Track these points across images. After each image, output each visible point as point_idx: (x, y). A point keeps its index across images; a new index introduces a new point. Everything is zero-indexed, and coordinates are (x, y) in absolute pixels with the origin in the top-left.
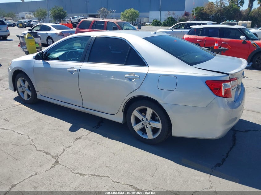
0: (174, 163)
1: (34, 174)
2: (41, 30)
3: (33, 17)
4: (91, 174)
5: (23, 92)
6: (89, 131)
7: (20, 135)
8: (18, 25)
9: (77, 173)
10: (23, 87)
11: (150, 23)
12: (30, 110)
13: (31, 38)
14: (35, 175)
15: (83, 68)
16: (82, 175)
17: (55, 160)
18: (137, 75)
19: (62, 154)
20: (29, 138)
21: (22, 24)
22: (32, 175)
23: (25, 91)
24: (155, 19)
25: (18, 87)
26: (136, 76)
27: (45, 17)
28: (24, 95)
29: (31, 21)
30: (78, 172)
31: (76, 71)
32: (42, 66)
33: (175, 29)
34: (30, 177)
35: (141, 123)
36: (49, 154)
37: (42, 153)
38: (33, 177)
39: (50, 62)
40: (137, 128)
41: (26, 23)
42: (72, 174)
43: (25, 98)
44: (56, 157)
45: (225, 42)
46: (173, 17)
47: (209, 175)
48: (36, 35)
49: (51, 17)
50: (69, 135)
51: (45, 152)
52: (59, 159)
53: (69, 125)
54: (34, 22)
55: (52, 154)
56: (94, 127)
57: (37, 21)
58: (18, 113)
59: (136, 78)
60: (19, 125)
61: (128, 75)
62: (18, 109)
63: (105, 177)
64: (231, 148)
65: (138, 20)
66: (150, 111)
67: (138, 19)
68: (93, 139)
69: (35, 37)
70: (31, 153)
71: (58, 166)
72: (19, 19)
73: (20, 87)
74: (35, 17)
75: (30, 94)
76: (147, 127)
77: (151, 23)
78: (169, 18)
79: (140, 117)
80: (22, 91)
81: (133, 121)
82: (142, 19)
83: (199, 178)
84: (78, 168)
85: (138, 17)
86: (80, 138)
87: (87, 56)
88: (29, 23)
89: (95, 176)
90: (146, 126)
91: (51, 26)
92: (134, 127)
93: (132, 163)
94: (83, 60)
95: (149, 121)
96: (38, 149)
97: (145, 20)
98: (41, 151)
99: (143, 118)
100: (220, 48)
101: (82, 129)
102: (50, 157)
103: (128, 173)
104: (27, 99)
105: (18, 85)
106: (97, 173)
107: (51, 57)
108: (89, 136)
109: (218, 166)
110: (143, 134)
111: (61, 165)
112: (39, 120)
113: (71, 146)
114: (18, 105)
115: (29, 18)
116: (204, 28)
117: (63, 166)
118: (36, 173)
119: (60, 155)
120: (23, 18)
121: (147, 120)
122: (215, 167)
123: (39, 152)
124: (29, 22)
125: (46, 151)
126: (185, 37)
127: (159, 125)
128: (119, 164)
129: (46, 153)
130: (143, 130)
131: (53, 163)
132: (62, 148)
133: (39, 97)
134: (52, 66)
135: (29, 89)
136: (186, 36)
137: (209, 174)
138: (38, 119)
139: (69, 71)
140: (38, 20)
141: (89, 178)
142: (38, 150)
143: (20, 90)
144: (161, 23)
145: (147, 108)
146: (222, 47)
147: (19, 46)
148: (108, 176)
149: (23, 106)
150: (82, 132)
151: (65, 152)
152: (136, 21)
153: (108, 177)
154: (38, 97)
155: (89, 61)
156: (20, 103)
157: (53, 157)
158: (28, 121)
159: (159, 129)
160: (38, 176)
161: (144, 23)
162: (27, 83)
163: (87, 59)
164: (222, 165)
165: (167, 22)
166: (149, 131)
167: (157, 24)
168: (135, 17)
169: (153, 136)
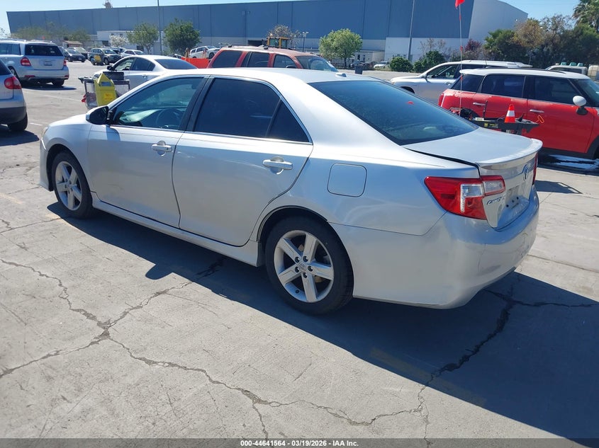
0: (353, 356)
1: (53, 354)
2: (133, 68)
3: (127, 41)
4: (170, 363)
5: (66, 192)
6: (187, 281)
7: (45, 277)
8: (91, 57)
9: (140, 359)
10: (67, 180)
11: (385, 63)
12: (75, 230)
13: (109, 84)
14: (56, 354)
15: (182, 143)
16: (149, 362)
17: (102, 331)
18: (288, 161)
19: (119, 319)
20: (60, 285)
21: (102, 56)
22: (49, 355)
23: (70, 191)
24: (398, 55)
25: (57, 182)
26: (285, 163)
27: (153, 44)
28: (67, 200)
29: (121, 50)
30: (144, 356)
31: (168, 148)
32: (104, 137)
33: (433, 77)
34: (44, 358)
35: (293, 267)
36: (94, 318)
37: (80, 315)
38: (49, 358)
39: (119, 129)
40: (285, 277)
41: (109, 55)
42: (130, 360)
43: (70, 205)
44: (106, 326)
45: (538, 108)
46: (440, 53)
47: (422, 386)
48: (119, 79)
49: (165, 43)
50: (143, 284)
51: (86, 314)
52: (110, 330)
53: (149, 265)
54: (127, 52)
55: (99, 319)
56: (199, 274)
57: (133, 51)
58: (51, 235)
59: (286, 168)
60: (46, 258)
61: (269, 161)
62: (52, 227)
63: (196, 370)
64: (490, 337)
65: (359, 56)
66: (311, 241)
67: (359, 53)
68: (192, 297)
69: (116, 83)
70: (57, 314)
71: (105, 343)
72: (96, 44)
73: (61, 182)
74: (131, 41)
75: (80, 198)
76: (306, 277)
77: (388, 63)
78: (429, 55)
79: (293, 254)
80: (65, 190)
81: (278, 261)
82: (368, 55)
83: (398, 390)
84: (145, 349)
85: (359, 50)
86: (164, 292)
87: (194, 119)
88: (116, 54)
89: (177, 368)
90: (304, 274)
91: (156, 60)
92: (278, 276)
93: (260, 349)
94: (184, 128)
95: (309, 262)
96: (73, 308)
97: (374, 56)
98: (78, 310)
99: (298, 255)
100: (520, 120)
101: (173, 274)
102: (93, 323)
103: (247, 366)
104: (74, 207)
105: (58, 177)
106: (182, 361)
107: (126, 120)
108: (185, 289)
109: (448, 370)
110: (297, 292)
111: (112, 340)
112: (90, 251)
113: (142, 307)
114: (53, 220)
115: (119, 45)
116: (490, 76)
117: (116, 342)
118: (58, 352)
119: (115, 322)
120: (106, 43)
121: (305, 260)
122: (442, 370)
123: (75, 312)
124: (117, 52)
125: (89, 311)
126: (445, 95)
127: (327, 272)
128: (232, 349)
129: (88, 315)
130: (297, 283)
131: (97, 335)
132: (123, 308)
133: (97, 204)
134: (123, 138)
135: (78, 187)
136: (449, 93)
137: (423, 384)
138: (88, 249)
139: (155, 149)
140: (138, 48)
141: (164, 369)
142: (73, 310)
143: (61, 188)
144: (410, 65)
145: (307, 234)
146: (524, 120)
147: (83, 101)
148: (204, 369)
149: (63, 221)
150: (174, 280)
151: (128, 316)
152: (354, 58)
153: (202, 371)
154: (93, 205)
155: (195, 129)
156: (58, 217)
157: (99, 324)
158: (65, 253)
159: (330, 280)
160: (60, 357)
161: (373, 63)
162: (74, 174)
163: (191, 125)
164: (458, 367)
165: (426, 62)
166: (308, 284)
167: (401, 65)
168: (353, 50)
169: (317, 296)
